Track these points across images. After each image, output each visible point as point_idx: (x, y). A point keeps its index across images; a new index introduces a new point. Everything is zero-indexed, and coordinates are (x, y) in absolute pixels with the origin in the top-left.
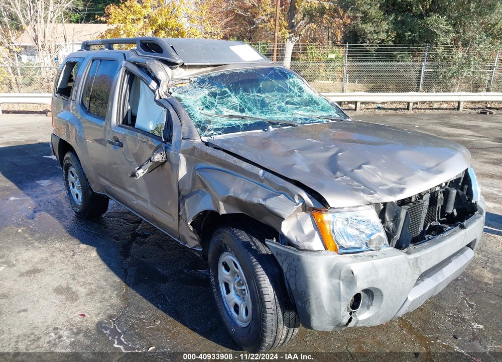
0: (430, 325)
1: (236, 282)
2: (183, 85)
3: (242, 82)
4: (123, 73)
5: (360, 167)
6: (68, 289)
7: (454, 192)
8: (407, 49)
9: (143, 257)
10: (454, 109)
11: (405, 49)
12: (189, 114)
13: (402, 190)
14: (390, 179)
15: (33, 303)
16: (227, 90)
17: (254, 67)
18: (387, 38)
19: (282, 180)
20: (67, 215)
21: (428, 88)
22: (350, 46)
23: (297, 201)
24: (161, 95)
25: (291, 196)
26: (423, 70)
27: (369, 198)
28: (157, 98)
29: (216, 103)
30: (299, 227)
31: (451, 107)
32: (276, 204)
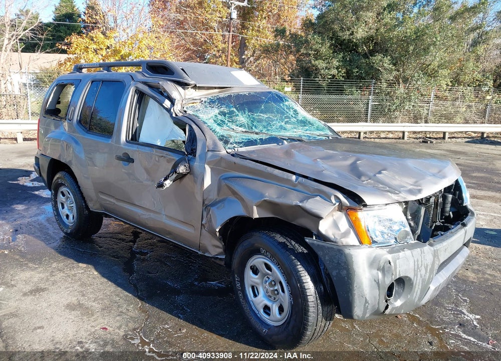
0: (435, 318)
1: (267, 283)
2: (195, 104)
3: (247, 103)
4: (133, 92)
5: (380, 173)
6: (80, 305)
7: (450, 197)
8: (356, 84)
9: (149, 273)
10: (400, 138)
11: (353, 84)
12: (211, 129)
13: (420, 191)
14: (408, 182)
15: (47, 320)
16: (235, 110)
17: (255, 91)
18: (338, 74)
19: (317, 184)
20: (55, 237)
21: (375, 120)
22: (305, 80)
23: (334, 201)
24: (177, 113)
25: (327, 198)
26: (370, 103)
27: (395, 197)
28: (174, 115)
29: (226, 121)
30: (336, 225)
31: (396, 137)
32: (314, 205)
